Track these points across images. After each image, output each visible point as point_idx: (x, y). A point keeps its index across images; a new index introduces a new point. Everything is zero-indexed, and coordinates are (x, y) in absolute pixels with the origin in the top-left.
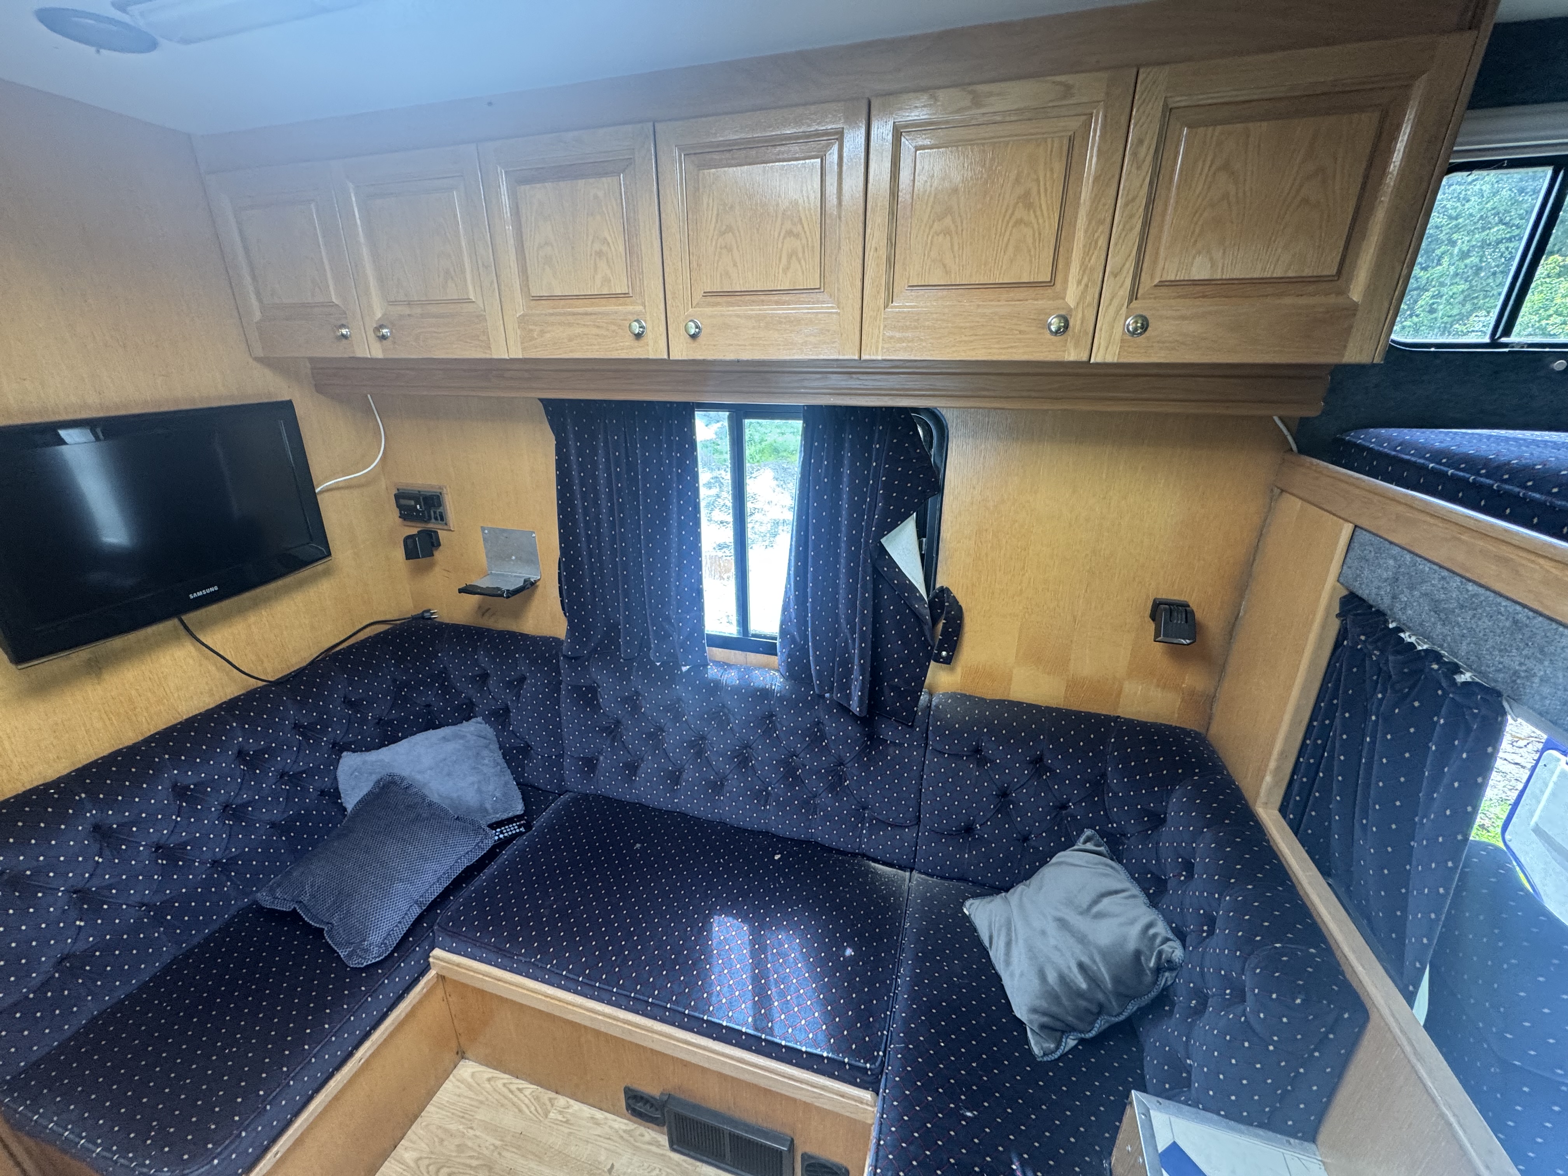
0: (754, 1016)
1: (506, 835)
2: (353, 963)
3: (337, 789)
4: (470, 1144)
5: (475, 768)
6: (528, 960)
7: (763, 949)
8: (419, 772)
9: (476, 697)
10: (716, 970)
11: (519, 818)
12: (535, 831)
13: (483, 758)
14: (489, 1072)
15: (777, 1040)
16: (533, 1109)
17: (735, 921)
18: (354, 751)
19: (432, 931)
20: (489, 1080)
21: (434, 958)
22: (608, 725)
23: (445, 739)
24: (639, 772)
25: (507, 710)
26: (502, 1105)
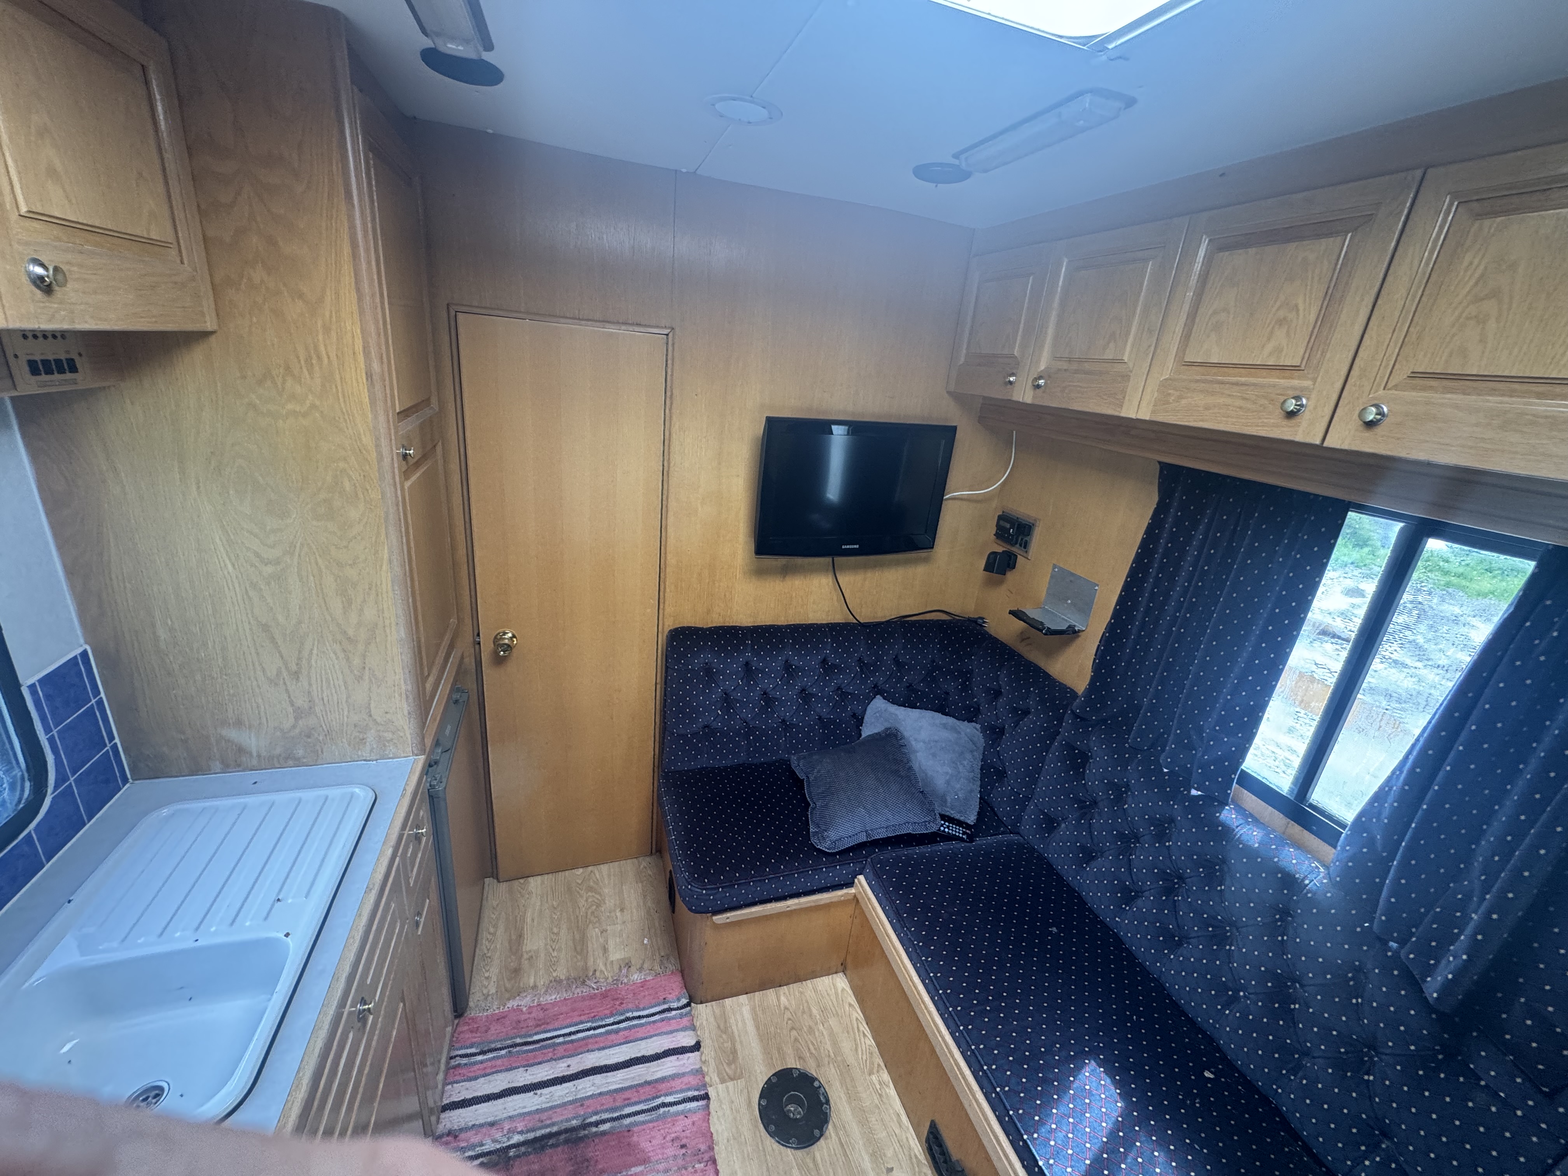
1: (950, 832)
2: (814, 840)
4: (817, 1033)
5: (954, 762)
6: (913, 939)
8: (916, 740)
9: (984, 707)
11: (968, 826)
12: (973, 846)
13: (965, 759)
14: (852, 999)
16: (864, 1058)
18: (885, 698)
19: (866, 861)
20: (850, 1005)
21: (858, 879)
23: (945, 726)
24: (1093, 863)
25: (1002, 731)
26: (848, 1032)
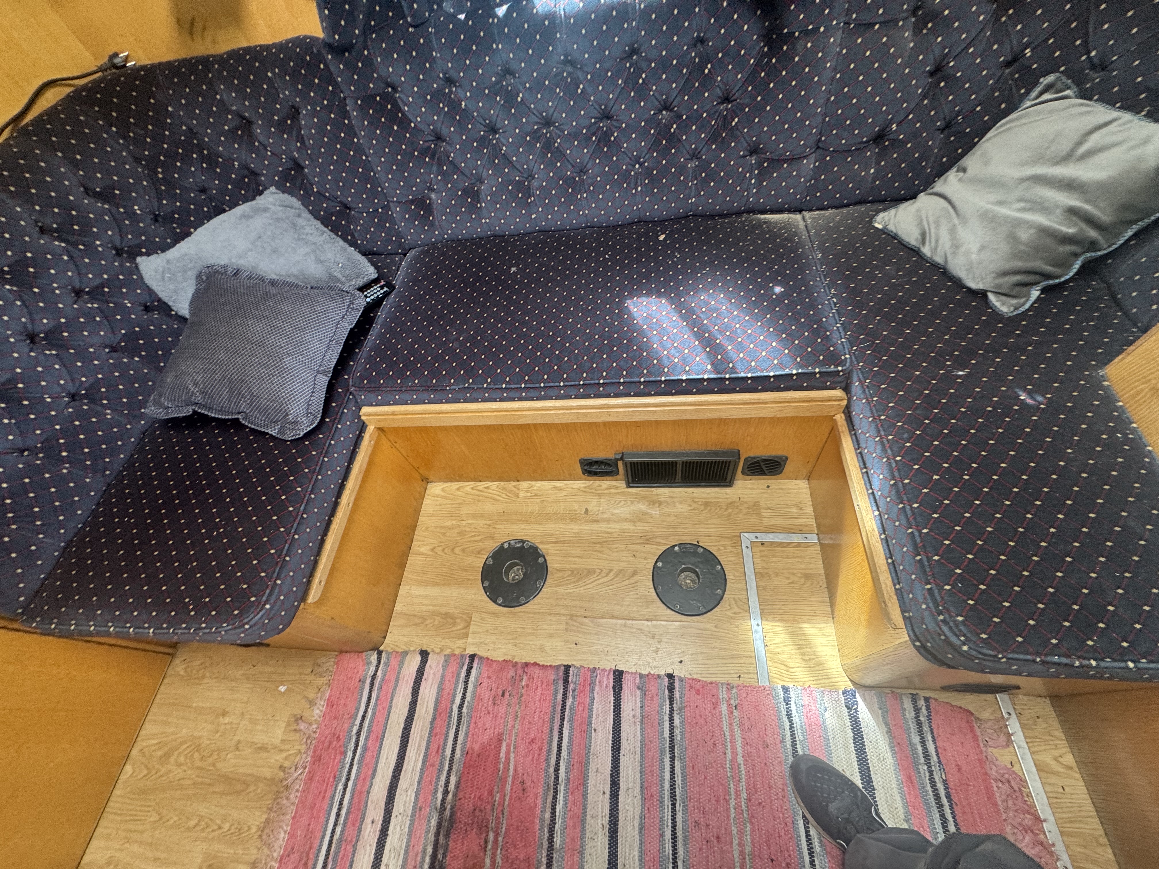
0: (712, 364)
1: (372, 297)
2: (289, 436)
3: (160, 300)
4: (468, 529)
5: (299, 239)
6: (461, 386)
7: (690, 311)
8: (240, 257)
9: (252, 160)
10: (655, 339)
11: (376, 281)
12: (400, 288)
13: (303, 227)
14: (455, 485)
15: (743, 375)
16: (504, 496)
17: (650, 299)
18: (148, 254)
19: (351, 393)
20: (458, 489)
21: (365, 415)
22: (427, 144)
23: (245, 217)
24: (482, 195)
25: (298, 167)
26: (479, 501)
